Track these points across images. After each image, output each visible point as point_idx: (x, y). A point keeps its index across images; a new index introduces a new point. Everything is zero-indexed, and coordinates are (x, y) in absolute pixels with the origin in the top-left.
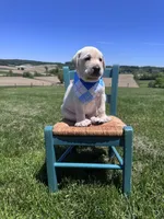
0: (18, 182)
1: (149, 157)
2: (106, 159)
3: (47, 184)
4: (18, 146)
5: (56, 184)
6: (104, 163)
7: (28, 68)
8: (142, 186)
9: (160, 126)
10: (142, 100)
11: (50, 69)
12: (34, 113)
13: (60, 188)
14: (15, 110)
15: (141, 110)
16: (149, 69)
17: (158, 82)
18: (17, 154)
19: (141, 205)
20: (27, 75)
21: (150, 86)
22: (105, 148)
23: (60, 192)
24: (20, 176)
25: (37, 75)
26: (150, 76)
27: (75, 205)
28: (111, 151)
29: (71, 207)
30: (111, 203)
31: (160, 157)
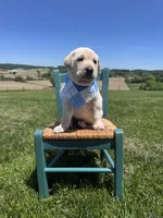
0: (8, 189)
1: (141, 159)
2: (98, 162)
3: (37, 190)
4: (8, 151)
5: (47, 190)
6: (96, 166)
7: (20, 72)
8: (133, 188)
9: (151, 127)
10: (133, 102)
11: (42, 73)
12: (26, 117)
13: (51, 194)
14: (6, 114)
15: (132, 113)
16: (140, 72)
17: (148, 85)
18: (7, 159)
19: (133, 208)
20: (19, 79)
21: (141, 88)
22: (97, 152)
23: (51, 198)
24: (10, 183)
25: (29, 79)
26: (140, 79)
27: (66, 210)
28: (103, 154)
29: (62, 213)
30: (103, 207)
31: (151, 159)
